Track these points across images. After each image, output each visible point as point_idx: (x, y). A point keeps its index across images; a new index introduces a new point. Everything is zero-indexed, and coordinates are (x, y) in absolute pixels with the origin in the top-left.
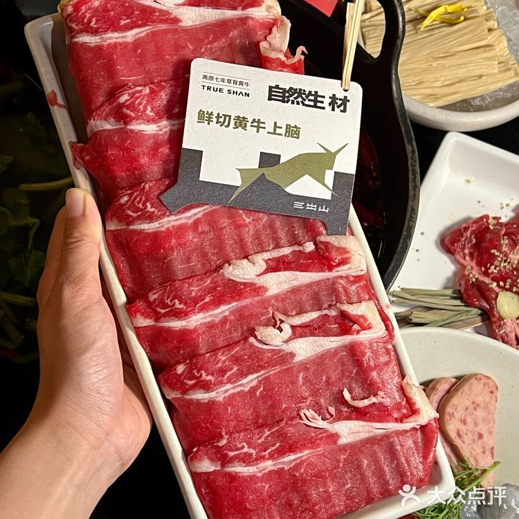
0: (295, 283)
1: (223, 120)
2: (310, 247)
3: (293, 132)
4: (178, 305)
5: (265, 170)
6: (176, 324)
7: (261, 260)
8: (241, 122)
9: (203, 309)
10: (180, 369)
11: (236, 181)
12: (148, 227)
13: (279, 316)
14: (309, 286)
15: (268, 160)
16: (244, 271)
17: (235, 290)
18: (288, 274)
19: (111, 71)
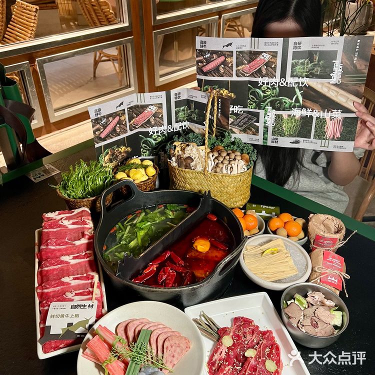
0: (79, 283)
1: (57, 316)
2: (85, 275)
3: (77, 316)
4: (48, 286)
5: (69, 328)
6: (46, 291)
7: (72, 277)
8: (62, 316)
9: (53, 287)
10: (44, 302)
11: (61, 332)
12: (46, 269)
13: (73, 290)
14: (83, 284)
15: (70, 325)
16: (66, 279)
17: (63, 284)
18: (78, 281)
19: (48, 236)
